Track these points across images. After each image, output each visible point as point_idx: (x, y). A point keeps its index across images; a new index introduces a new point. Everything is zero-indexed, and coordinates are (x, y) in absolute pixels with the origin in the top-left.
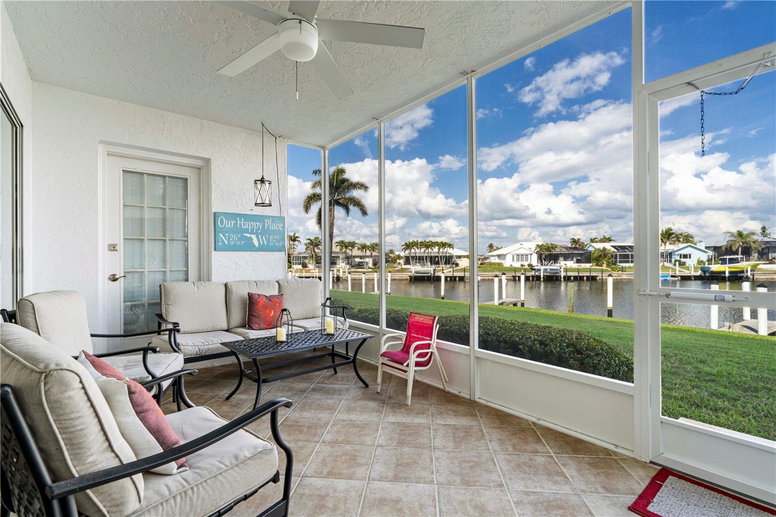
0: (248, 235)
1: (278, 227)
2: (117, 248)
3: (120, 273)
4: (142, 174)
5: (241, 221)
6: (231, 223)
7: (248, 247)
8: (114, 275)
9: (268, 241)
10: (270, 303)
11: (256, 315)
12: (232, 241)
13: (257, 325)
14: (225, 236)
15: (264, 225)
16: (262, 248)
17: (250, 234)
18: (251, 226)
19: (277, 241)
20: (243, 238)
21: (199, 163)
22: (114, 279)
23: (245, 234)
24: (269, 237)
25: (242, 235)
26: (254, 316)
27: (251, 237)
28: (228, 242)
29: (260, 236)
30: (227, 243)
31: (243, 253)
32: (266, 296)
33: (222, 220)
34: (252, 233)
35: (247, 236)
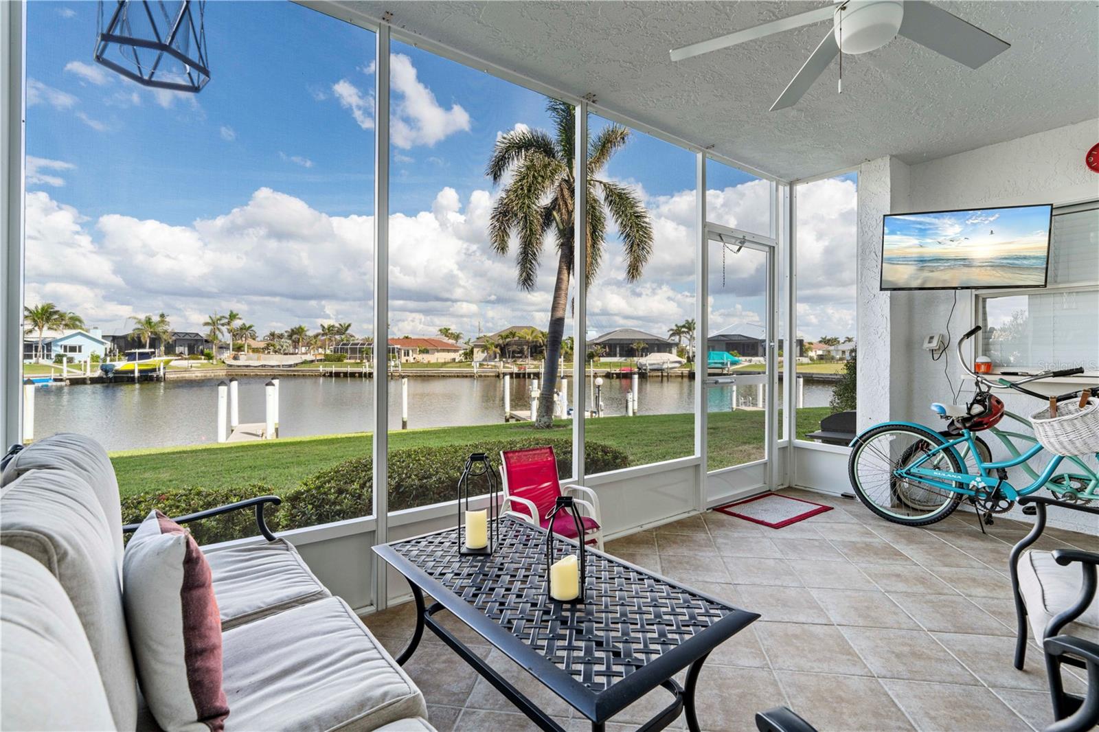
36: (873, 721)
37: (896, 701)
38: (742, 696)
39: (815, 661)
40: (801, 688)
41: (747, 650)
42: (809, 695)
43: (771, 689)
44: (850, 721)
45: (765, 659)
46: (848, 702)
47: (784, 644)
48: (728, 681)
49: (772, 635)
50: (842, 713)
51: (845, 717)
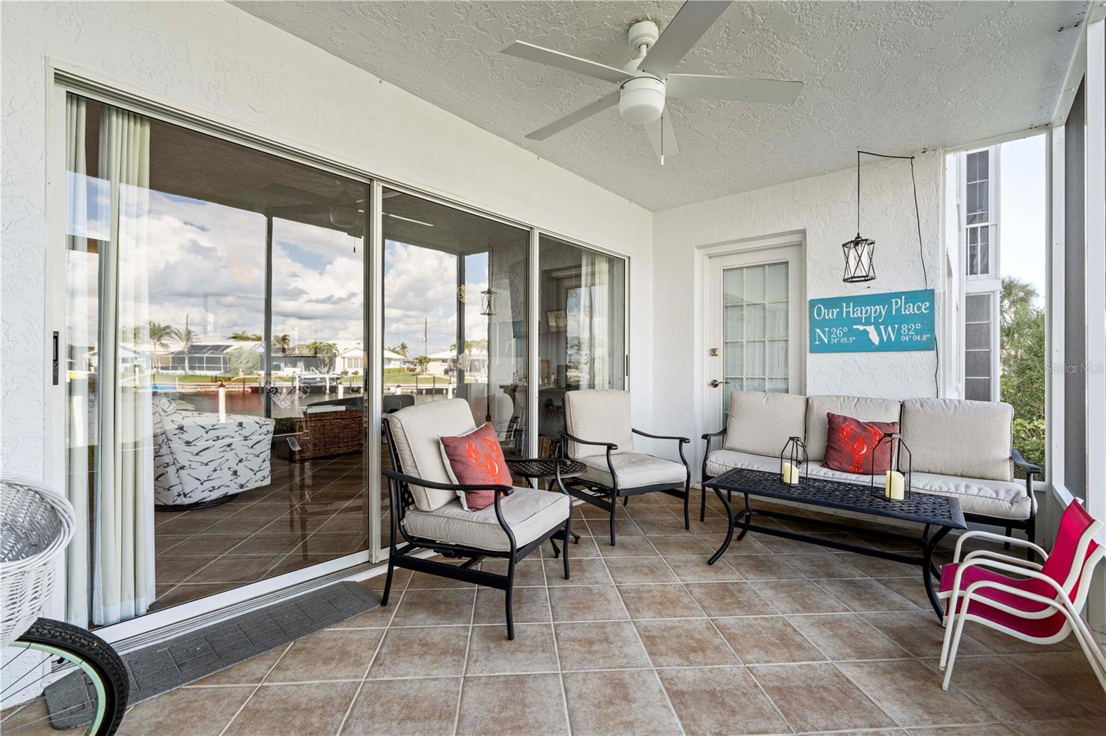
0: (861, 328)
1: (919, 308)
2: (717, 353)
3: (720, 379)
4: (741, 268)
5: (848, 307)
6: (833, 312)
7: (863, 345)
8: (716, 381)
9: (899, 334)
10: (863, 433)
11: (836, 447)
12: (834, 338)
13: (836, 463)
14: (824, 332)
15: (890, 310)
16: (885, 347)
17: (864, 325)
18: (866, 313)
19: (917, 332)
20: (852, 332)
21: (796, 238)
22: (714, 384)
23: (855, 327)
24: (900, 329)
25: (851, 329)
26: (835, 449)
27: (865, 329)
28: (829, 341)
29: (882, 327)
30: (826, 341)
31: (853, 354)
32: (858, 422)
33: (819, 308)
34: (868, 323)
35: (858, 329)
36: (643, 594)
37: (624, 607)
38: (723, 598)
39: (677, 627)
40: (686, 607)
41: (732, 631)
42: (680, 604)
43: (706, 604)
44: (657, 593)
45: (716, 625)
46: (656, 603)
47: (704, 640)
48: (736, 606)
49: (716, 648)
50: (661, 597)
51: (659, 595)
